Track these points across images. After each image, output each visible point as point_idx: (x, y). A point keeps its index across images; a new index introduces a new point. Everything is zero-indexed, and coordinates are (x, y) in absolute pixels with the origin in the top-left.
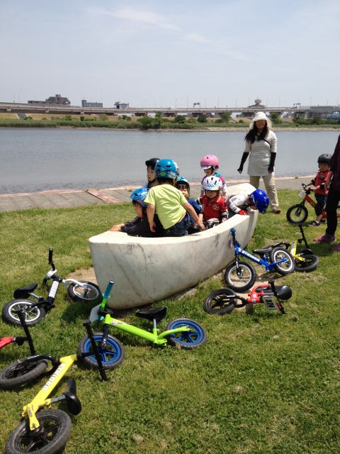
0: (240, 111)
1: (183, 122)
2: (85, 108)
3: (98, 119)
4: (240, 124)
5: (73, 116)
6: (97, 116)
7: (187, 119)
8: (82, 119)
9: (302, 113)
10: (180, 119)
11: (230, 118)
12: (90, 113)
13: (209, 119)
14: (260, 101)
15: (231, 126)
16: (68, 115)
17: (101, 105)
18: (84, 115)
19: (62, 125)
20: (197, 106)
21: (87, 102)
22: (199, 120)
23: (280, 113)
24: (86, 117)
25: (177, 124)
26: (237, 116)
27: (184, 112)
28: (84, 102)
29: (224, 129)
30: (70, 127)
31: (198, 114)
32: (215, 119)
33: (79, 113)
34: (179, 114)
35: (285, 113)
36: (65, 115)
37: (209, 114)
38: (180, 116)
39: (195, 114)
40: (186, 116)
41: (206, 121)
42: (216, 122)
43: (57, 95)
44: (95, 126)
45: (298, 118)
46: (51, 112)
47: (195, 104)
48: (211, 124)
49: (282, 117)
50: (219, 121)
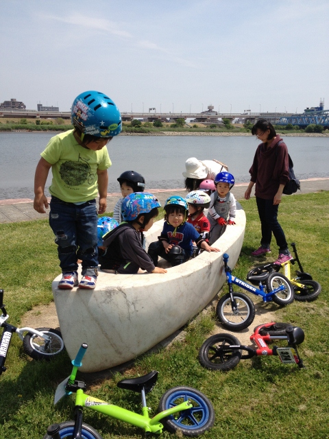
0: (193, 117)
1: (139, 127)
2: (41, 112)
3: (54, 123)
4: (195, 129)
5: (28, 120)
6: (53, 120)
7: (143, 123)
8: (38, 122)
9: (252, 119)
10: (136, 124)
11: (185, 123)
12: (46, 117)
13: (164, 123)
14: (213, 107)
15: (185, 131)
16: (23, 119)
17: (57, 109)
18: (40, 119)
19: (17, 128)
20: (152, 111)
21: (43, 106)
22: (154, 125)
23: (231, 119)
24: (42, 120)
25: (133, 128)
26: (191, 121)
27: (140, 116)
28: (39, 106)
29: (180, 133)
30: (25, 131)
31: (153, 119)
32: (170, 124)
33: (34, 117)
34: (135, 118)
35: (237, 119)
36: (20, 119)
37: (164, 119)
38: (136, 121)
39: (151, 119)
40: (142, 120)
41: (162, 126)
42: (172, 126)
43: (12, 100)
44: (51, 129)
45: (249, 124)
46: (6, 116)
47: (151, 109)
48: (167, 128)
49: (233, 122)
50: (175, 126)
